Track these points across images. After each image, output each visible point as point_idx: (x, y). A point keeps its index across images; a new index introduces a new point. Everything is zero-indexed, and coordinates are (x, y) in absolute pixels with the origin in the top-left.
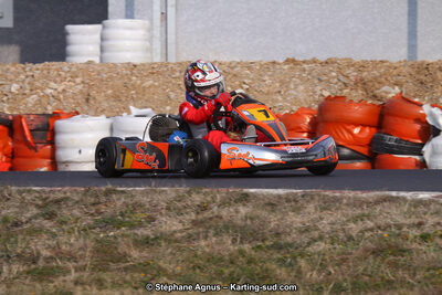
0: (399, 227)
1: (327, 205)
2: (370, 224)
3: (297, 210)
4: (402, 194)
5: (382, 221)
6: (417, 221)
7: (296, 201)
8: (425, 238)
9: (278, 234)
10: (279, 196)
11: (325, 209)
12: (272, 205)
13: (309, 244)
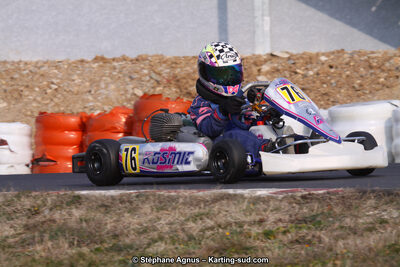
0: (240, 225)
1: (163, 205)
2: (210, 223)
3: (133, 211)
4: (239, 191)
5: (221, 220)
6: (258, 218)
7: (131, 203)
8: (268, 234)
9: (116, 236)
10: (113, 198)
11: (162, 209)
12: (105, 206)
13: (149, 245)
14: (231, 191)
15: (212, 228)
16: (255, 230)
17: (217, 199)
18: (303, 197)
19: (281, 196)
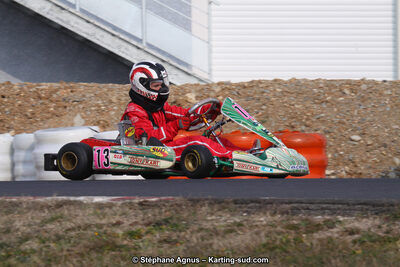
14: (72, 198)
15: (73, 229)
16: (120, 232)
17: (60, 205)
18: (141, 204)
19: (120, 203)
